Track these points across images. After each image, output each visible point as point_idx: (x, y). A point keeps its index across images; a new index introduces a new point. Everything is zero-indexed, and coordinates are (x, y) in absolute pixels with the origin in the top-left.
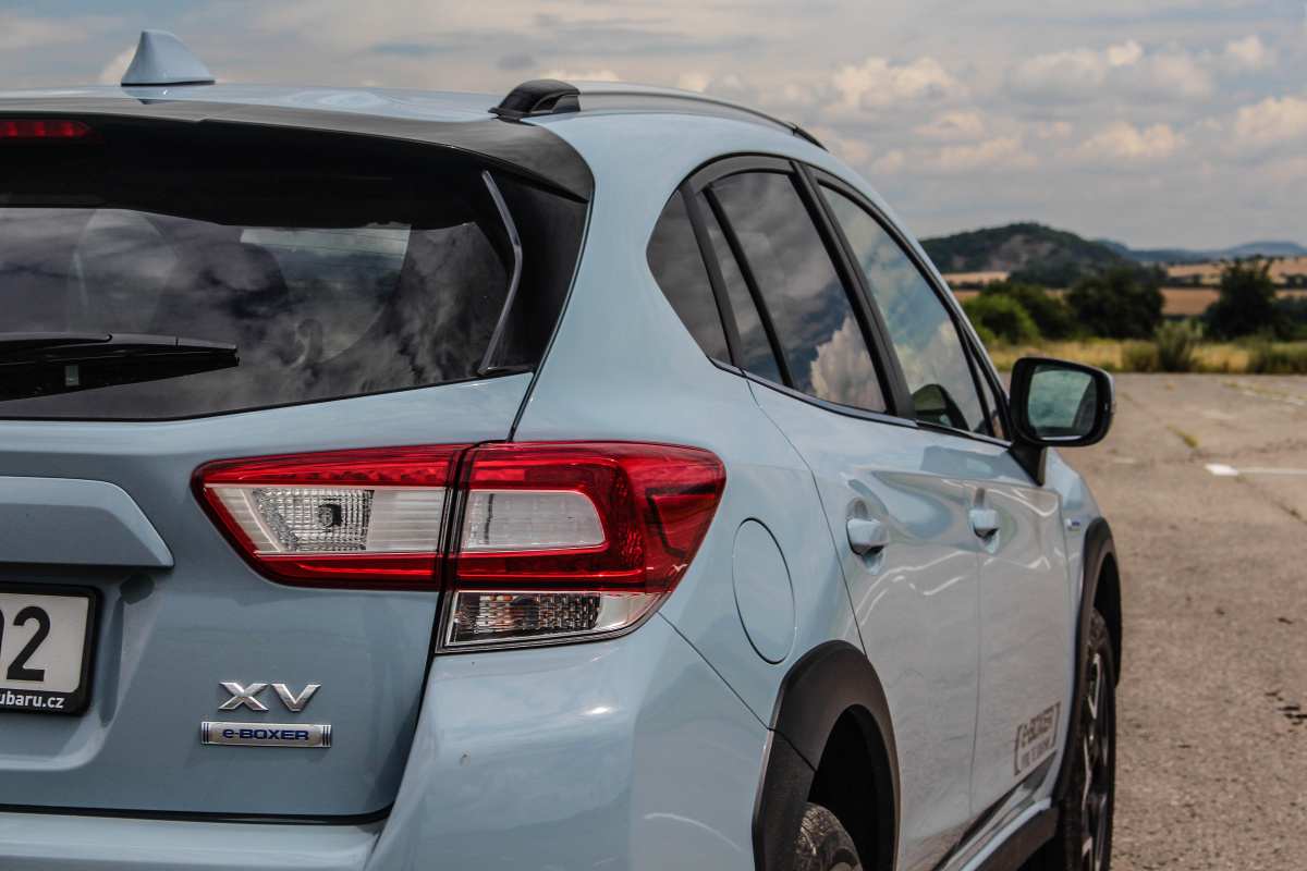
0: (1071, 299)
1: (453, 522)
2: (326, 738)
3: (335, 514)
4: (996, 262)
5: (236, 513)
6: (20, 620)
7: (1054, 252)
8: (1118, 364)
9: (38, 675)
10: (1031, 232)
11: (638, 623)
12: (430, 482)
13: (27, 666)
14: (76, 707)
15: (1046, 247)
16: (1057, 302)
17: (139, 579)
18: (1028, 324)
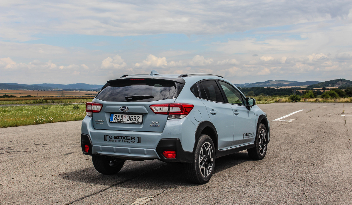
0: (345, 91)
1: (169, 109)
2: (159, 126)
3: (161, 109)
4: (336, 85)
5: (153, 109)
6: (137, 117)
7: (346, 83)
8: (349, 101)
9: (139, 121)
10: (342, 80)
11: (184, 117)
12: (167, 106)
13: (138, 120)
14: (141, 123)
15: (345, 83)
16: (343, 91)
17: (146, 114)
18: (337, 95)
